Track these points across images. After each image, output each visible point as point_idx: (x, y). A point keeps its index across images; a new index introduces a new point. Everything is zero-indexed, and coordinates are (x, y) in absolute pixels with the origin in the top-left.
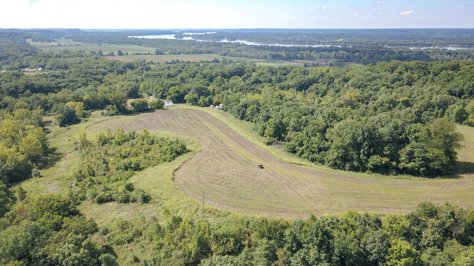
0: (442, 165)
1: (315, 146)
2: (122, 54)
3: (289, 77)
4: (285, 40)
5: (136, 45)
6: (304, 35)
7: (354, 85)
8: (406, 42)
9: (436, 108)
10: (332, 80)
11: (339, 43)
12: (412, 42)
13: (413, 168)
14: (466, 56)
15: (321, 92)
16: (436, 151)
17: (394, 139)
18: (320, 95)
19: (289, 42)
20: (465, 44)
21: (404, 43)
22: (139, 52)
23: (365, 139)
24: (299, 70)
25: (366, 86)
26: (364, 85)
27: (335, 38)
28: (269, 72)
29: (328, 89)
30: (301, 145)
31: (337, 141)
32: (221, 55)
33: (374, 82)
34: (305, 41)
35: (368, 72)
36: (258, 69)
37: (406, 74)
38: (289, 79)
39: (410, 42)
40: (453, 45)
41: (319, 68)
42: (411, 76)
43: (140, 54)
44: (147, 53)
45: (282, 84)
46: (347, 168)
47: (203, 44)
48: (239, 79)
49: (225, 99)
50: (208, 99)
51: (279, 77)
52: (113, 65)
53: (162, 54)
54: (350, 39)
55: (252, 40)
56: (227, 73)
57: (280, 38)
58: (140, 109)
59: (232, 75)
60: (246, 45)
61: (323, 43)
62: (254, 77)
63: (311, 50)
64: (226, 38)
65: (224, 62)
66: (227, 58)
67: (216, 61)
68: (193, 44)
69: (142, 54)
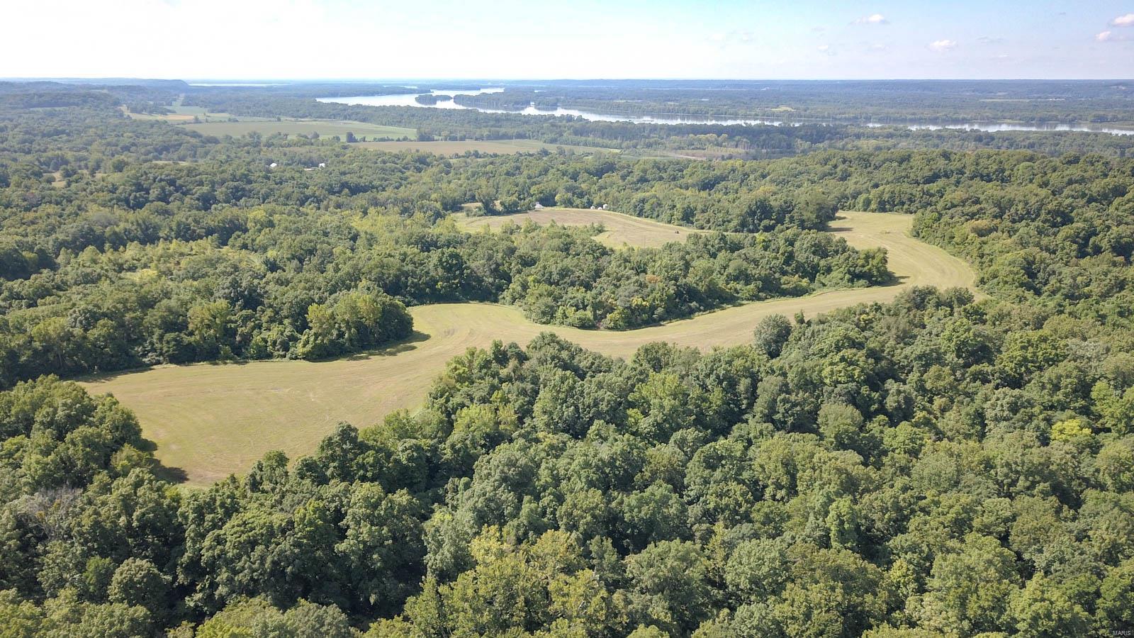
0: (814, 223)
2: (355, 141)
3: (686, 174)
4: (664, 110)
5: (356, 120)
6: (705, 96)
7: (772, 181)
8: (914, 114)
9: (850, 199)
11: (777, 117)
14: (1006, 144)
17: (782, 209)
19: (671, 114)
21: (909, 117)
22: (385, 136)
23: (758, 208)
24: (700, 164)
25: (788, 182)
26: (785, 181)
27: (771, 105)
28: (653, 167)
29: (740, 187)
30: (708, 221)
32: (545, 142)
33: (801, 177)
34: (707, 112)
35: (794, 165)
36: (635, 164)
37: (841, 167)
38: (687, 177)
39: (923, 114)
41: (732, 162)
42: (847, 169)
43: (388, 140)
44: (401, 138)
45: (678, 182)
46: (745, 232)
47: (497, 120)
48: (615, 177)
49: (610, 198)
50: (585, 200)
51: (673, 173)
52: (397, 157)
53: (430, 139)
54: (803, 107)
55: (592, 108)
56: (592, 169)
57: (653, 104)
58: (510, 210)
59: (599, 173)
60: (587, 121)
61: (745, 117)
62: (637, 174)
63: (719, 131)
64: (532, 103)
65: (562, 153)
66: (566, 148)
67: (546, 153)
68: (478, 121)
69: (393, 140)
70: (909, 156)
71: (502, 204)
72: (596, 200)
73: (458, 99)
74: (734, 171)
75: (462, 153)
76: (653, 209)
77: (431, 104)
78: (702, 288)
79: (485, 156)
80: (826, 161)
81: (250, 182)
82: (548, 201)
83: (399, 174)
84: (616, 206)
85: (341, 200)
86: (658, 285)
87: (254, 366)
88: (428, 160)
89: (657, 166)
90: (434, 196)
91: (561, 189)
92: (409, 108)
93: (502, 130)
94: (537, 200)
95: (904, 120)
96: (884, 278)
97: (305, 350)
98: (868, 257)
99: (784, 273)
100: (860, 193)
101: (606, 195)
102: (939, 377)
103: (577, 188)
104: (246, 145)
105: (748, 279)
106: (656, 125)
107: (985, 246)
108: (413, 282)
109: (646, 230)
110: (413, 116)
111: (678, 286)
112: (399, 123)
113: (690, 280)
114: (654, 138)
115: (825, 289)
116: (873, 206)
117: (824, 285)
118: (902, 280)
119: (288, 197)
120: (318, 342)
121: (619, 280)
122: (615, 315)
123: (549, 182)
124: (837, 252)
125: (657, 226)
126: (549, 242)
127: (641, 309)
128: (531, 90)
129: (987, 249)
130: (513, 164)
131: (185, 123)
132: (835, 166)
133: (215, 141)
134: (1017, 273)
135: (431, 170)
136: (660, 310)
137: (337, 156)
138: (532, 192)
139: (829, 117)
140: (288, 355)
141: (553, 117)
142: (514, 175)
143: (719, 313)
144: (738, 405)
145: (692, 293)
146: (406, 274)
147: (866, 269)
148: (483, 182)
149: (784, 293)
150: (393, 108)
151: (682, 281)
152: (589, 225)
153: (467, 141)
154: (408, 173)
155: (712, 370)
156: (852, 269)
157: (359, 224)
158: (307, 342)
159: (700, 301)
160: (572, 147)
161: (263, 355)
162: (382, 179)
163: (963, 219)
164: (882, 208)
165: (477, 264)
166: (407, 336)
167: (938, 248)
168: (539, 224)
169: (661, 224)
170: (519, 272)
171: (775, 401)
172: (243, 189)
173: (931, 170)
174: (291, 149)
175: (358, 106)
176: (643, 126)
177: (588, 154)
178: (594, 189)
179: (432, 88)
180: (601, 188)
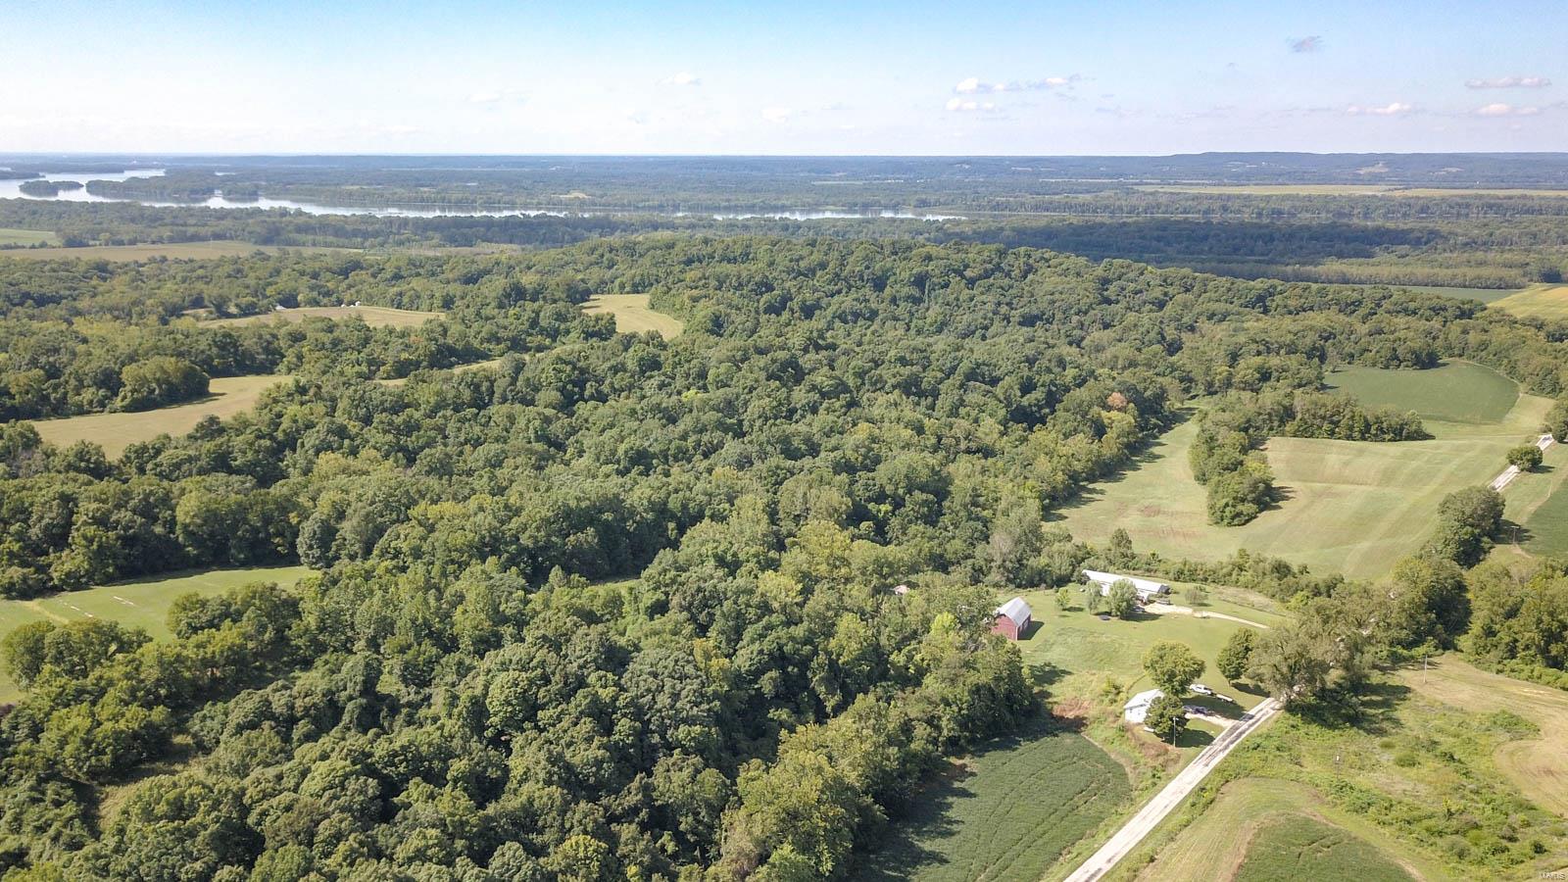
4: (416, 198)
6: (472, 179)
8: (728, 200)
11: (564, 205)
12: (743, 199)
19: (425, 203)
20: (856, 205)
21: (721, 204)
22: (12, 242)
27: (559, 190)
34: (474, 201)
40: (832, 207)
43: (17, 247)
44: (37, 244)
47: (176, 216)
48: (364, 275)
49: (363, 295)
50: (334, 298)
51: (432, 269)
53: (83, 244)
54: (600, 192)
55: (312, 197)
56: (335, 268)
57: (399, 190)
58: (247, 311)
59: (345, 272)
60: (310, 216)
61: (526, 206)
62: (389, 271)
63: (489, 224)
66: (290, 249)
69: (24, 247)
71: (237, 305)
72: (347, 298)
73: (93, 187)
74: (498, 264)
76: (412, 302)
77: (50, 195)
78: (459, 347)
79: (178, 262)
80: (593, 250)
82: (290, 302)
83: (84, 283)
84: (370, 301)
86: (423, 346)
87: (75, 420)
89: (412, 263)
91: (301, 289)
92: (19, 202)
93: (189, 230)
94: (276, 302)
95: (714, 208)
97: (124, 403)
98: (598, 319)
99: (529, 335)
101: (358, 292)
102: (622, 379)
103: (323, 286)
105: (499, 341)
106: (406, 219)
107: (694, 309)
111: (438, 346)
112: (20, 224)
113: (449, 341)
114: (407, 233)
120: (134, 396)
121: (387, 344)
122: (388, 367)
123: (284, 283)
124: (574, 318)
127: (408, 362)
128: (211, 172)
129: (695, 311)
130: (232, 267)
132: (602, 256)
134: (705, 323)
135: (120, 279)
136: (425, 363)
138: (268, 293)
139: (630, 205)
140: (107, 409)
142: (238, 278)
145: (451, 351)
147: (597, 328)
151: (441, 341)
153: (140, 245)
156: (586, 329)
158: (125, 398)
160: (297, 248)
161: (81, 412)
162: (70, 289)
164: (636, 290)
167: (666, 315)
171: (505, 391)
176: (390, 221)
177: (321, 255)
178: (344, 285)
179: (42, 171)
180: (350, 287)
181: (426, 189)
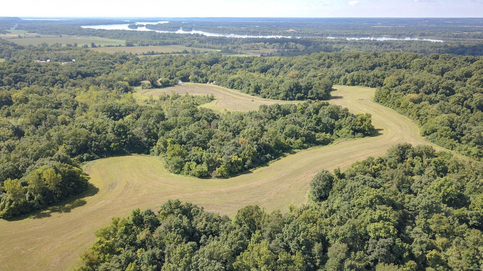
0: (323, 95)
1: (274, 93)
2: (95, 47)
3: (253, 64)
4: (240, 31)
5: (98, 36)
6: (256, 25)
7: (295, 68)
9: (336, 78)
10: (282, 65)
11: (289, 34)
13: (312, 97)
15: (276, 73)
16: (321, 90)
17: (307, 87)
18: (275, 76)
19: (243, 33)
21: (345, 34)
22: (110, 44)
23: (294, 87)
24: (259, 59)
25: (303, 68)
26: (302, 68)
27: (285, 28)
28: (237, 60)
29: (280, 71)
30: (268, 94)
31: (284, 89)
32: (186, 46)
33: (308, 66)
34: (258, 32)
35: (305, 60)
36: (228, 59)
37: (327, 61)
38: (254, 66)
39: (350, 32)
41: (274, 57)
42: (330, 62)
43: (112, 46)
44: (118, 45)
45: (250, 69)
46: (288, 100)
47: (164, 35)
48: (219, 66)
49: (217, 79)
50: (204, 79)
51: (247, 64)
52: (112, 56)
53: (132, 46)
54: (299, 29)
55: (208, 30)
56: (208, 62)
57: (235, 28)
58: (165, 85)
59: (211, 63)
60: (205, 37)
61: (275, 34)
62: (230, 64)
63: (265, 41)
64: (181, 28)
65: (194, 52)
66: (196, 49)
67: (186, 52)
68: (155, 36)
69: (114, 46)
70: (359, 55)
71: (161, 82)
72: (210, 79)
73: (147, 26)
74: (276, 63)
75: (146, 53)
76: (238, 85)
77: (135, 28)
78: (272, 144)
79: (157, 53)
80: (320, 58)
81: (25, 72)
82: (185, 79)
83: (111, 65)
84: (220, 82)
85: (75, 81)
86: (247, 145)
88: (127, 57)
89: (239, 60)
90: (125, 78)
91: (192, 73)
92: (123, 30)
93: (166, 41)
94: (180, 79)
95: (343, 35)
96: (372, 132)
98: (362, 120)
99: (316, 131)
100: (340, 76)
101: (215, 76)
102: (439, 223)
103: (200, 72)
104: (37, 50)
105: (297, 136)
106: (236, 38)
107: (420, 110)
108: (95, 144)
109: (236, 98)
110: (125, 34)
111: (258, 145)
112: (118, 38)
113: (265, 139)
114: (236, 44)
115: (339, 139)
116: (349, 82)
117: (339, 137)
118: (380, 132)
119: (46, 81)
120: (12, 206)
121: (223, 141)
122: (221, 168)
123: (186, 69)
124: (343, 116)
125: (241, 96)
126: (183, 111)
127: (237, 163)
128: (181, 22)
129: (421, 112)
130: (169, 59)
131: (13, 38)
132: (325, 60)
133: (22, 48)
134: (448, 130)
135: (128, 63)
136: (249, 162)
137: (81, 56)
138: (177, 74)
139: (311, 34)
141: (190, 34)
142: (169, 65)
143: (283, 159)
144: (313, 262)
145: (267, 148)
146: (92, 140)
147: (362, 127)
148: (152, 69)
149: (318, 144)
150: (116, 30)
152: (206, 95)
153: (150, 46)
154: (116, 65)
155: (294, 237)
156: (354, 127)
157: (81, 97)
159: (272, 152)
160: (198, 49)
162: (101, 69)
163: (402, 93)
164: (353, 84)
165: (137, 131)
166: (82, 191)
167: (391, 109)
168: (179, 95)
169: (243, 94)
170: (163, 135)
172: (21, 77)
173: (372, 63)
174: (59, 52)
175: (100, 30)
176: (231, 39)
177: (206, 52)
178: (209, 72)
179: (136, 21)
180: (212, 73)
181: (243, 28)
